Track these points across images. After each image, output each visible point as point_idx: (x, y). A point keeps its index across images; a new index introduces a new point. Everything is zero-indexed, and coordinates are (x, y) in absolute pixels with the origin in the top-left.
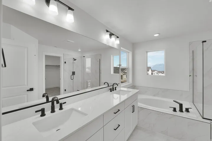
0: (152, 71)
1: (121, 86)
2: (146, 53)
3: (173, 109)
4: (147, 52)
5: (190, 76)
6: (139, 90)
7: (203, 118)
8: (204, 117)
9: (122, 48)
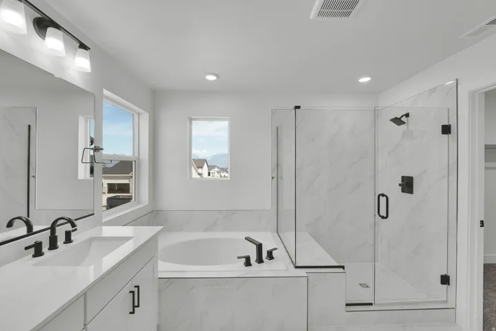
0: (210, 168)
1: (104, 220)
2: (188, 122)
3: (244, 260)
4: (191, 120)
5: (273, 178)
6: (162, 227)
7: (297, 267)
8: (297, 265)
9: (106, 92)
